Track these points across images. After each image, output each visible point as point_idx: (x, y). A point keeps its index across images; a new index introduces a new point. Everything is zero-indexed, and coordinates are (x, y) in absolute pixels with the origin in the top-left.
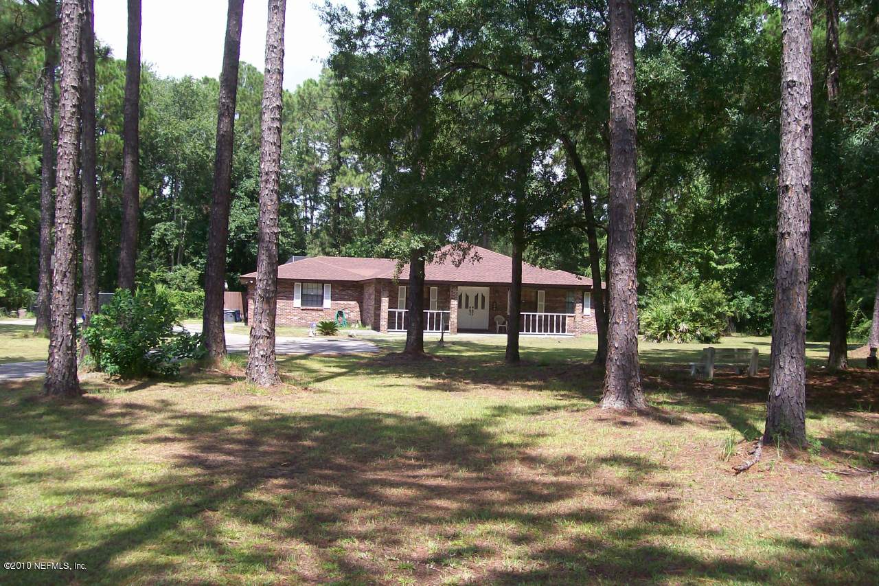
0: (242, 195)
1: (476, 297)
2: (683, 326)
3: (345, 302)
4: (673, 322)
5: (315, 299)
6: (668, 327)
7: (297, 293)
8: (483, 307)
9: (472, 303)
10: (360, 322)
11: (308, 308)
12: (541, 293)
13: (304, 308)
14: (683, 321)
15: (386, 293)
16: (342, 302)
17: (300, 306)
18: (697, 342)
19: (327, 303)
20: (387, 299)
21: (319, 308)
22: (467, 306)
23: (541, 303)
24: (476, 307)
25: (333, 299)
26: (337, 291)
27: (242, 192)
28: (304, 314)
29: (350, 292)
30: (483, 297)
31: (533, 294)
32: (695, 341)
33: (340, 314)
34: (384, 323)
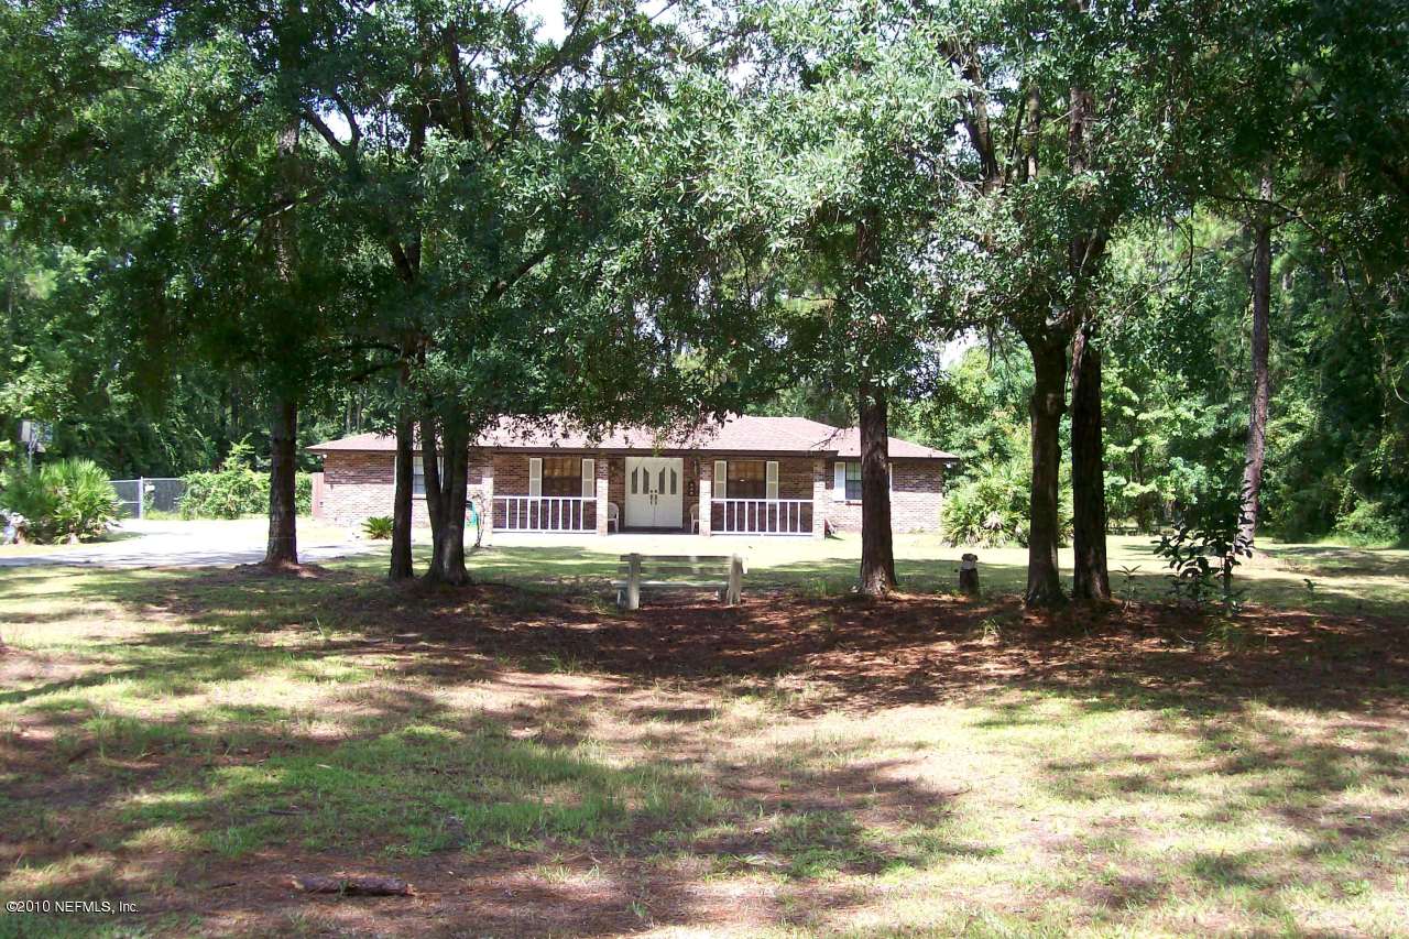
1: (662, 475)
2: (993, 519)
4: (974, 513)
6: (968, 521)
8: (673, 491)
9: (654, 484)
12: (773, 466)
14: (993, 510)
18: (1018, 545)
22: (646, 490)
23: (772, 483)
24: (662, 490)
30: (673, 474)
31: (760, 468)
32: (1014, 544)
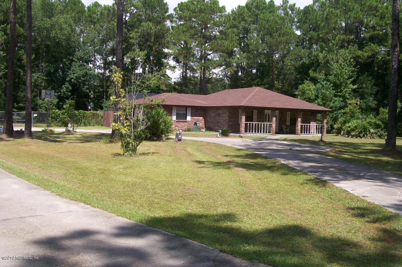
0: (76, 60)
2: (373, 131)
3: (197, 118)
5: (182, 116)
7: (174, 113)
10: (204, 128)
11: (180, 120)
13: (178, 120)
15: (244, 114)
16: (196, 117)
17: (175, 120)
19: (189, 118)
20: (244, 117)
21: (185, 121)
22: (269, 120)
25: (192, 116)
26: (194, 112)
27: (76, 58)
28: (177, 124)
29: (200, 112)
32: (378, 138)
33: (196, 124)
34: (243, 129)
